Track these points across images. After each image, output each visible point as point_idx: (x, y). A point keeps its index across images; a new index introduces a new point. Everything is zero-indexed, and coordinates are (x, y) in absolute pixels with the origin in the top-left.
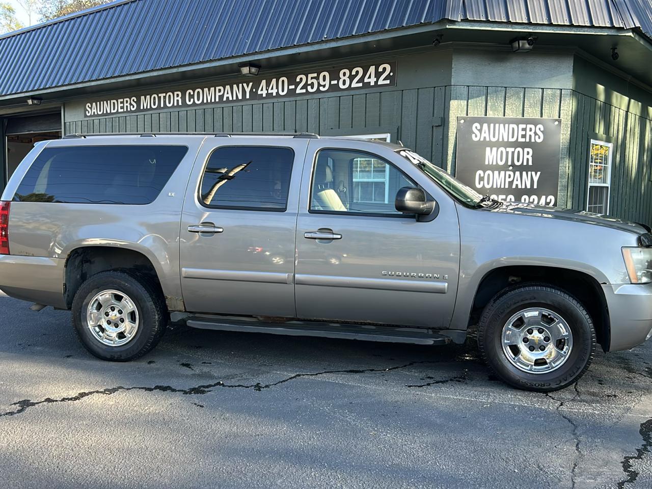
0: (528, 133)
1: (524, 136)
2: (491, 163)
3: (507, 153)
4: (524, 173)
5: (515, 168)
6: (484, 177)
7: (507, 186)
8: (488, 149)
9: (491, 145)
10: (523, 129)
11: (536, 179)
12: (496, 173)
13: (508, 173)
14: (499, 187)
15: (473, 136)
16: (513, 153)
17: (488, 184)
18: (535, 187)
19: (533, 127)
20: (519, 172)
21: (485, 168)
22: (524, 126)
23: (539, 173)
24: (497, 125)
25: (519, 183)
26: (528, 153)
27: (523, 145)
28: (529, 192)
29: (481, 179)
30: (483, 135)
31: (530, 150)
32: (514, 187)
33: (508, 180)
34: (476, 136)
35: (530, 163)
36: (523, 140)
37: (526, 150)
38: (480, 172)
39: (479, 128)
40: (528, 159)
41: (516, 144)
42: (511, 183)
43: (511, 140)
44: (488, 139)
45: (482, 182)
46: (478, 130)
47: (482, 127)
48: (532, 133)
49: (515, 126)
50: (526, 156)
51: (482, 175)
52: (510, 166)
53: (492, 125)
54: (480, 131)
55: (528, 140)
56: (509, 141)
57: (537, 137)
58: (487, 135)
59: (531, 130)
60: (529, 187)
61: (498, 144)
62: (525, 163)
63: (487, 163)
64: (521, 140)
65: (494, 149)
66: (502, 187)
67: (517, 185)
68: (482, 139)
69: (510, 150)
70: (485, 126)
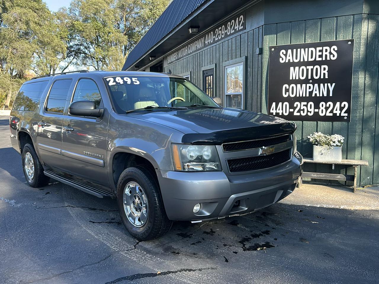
0: (324, 53)
1: (321, 56)
2: (294, 78)
3: (307, 70)
4: (322, 85)
5: (314, 81)
6: (289, 89)
7: (308, 95)
8: (292, 69)
9: (294, 65)
10: (320, 51)
11: (331, 89)
12: (299, 86)
13: (308, 85)
14: (301, 96)
15: (281, 59)
16: (312, 70)
17: (293, 94)
18: (331, 95)
19: (328, 48)
20: (317, 84)
21: (290, 82)
22: (321, 48)
23: (334, 84)
24: (299, 50)
25: (317, 92)
26: (325, 69)
27: (320, 63)
28: (326, 99)
29: (287, 90)
30: (288, 58)
31: (326, 67)
32: (313, 95)
33: (308, 90)
34: (283, 59)
35: (327, 77)
36: (320, 59)
37: (323, 67)
38: (286, 86)
39: (285, 53)
40: (324, 74)
41: (314, 63)
42: (311, 93)
43: (310, 60)
44: (291, 61)
45: (287, 93)
46: (284, 55)
47: (287, 52)
48: (328, 53)
49: (313, 49)
50: (323, 72)
51: (288, 88)
52: (310, 80)
53: (295, 50)
54: (286, 55)
55: (324, 59)
56: (309, 60)
57: (332, 56)
58: (291, 58)
59: (326, 50)
60: (325, 95)
61: (300, 64)
62: (322, 77)
63: (291, 78)
64: (318, 59)
65: (297, 68)
66: (304, 95)
67: (316, 94)
68: (287, 61)
69: (310, 68)
70: (290, 51)
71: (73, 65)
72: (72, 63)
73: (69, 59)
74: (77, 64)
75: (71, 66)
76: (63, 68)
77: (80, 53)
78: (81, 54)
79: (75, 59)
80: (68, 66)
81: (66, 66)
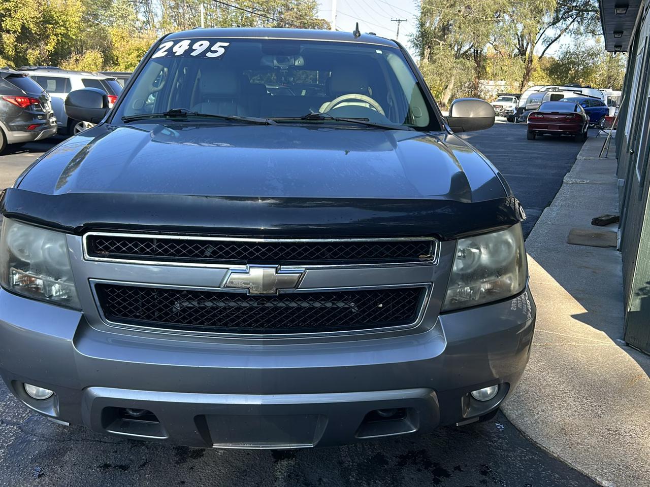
71: (570, 34)
72: (567, 31)
73: (564, 22)
74: (577, 33)
75: (565, 35)
76: (550, 40)
77: (587, 11)
78: (590, 13)
79: (576, 23)
80: (560, 36)
81: (557, 36)
